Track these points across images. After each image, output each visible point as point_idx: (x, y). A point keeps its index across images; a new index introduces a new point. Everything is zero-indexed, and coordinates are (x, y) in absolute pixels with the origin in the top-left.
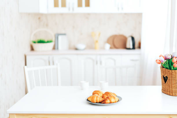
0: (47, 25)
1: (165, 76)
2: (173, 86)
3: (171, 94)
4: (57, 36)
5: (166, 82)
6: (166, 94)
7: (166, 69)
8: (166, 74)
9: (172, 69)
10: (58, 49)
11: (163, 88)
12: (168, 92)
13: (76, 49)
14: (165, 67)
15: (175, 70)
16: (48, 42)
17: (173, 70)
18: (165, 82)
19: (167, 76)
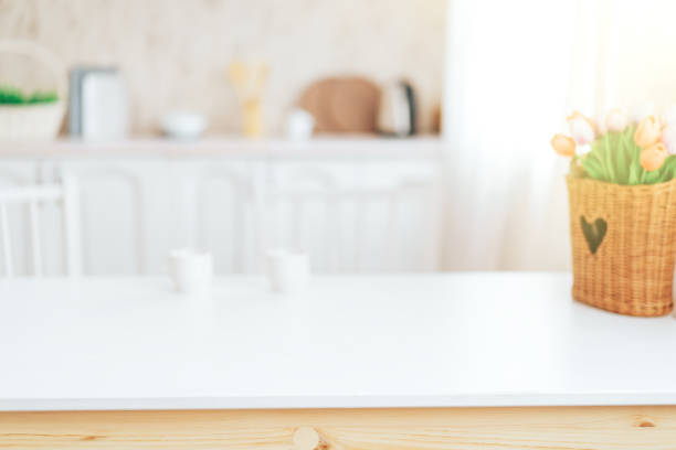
0: (33, 30)
1: (591, 220)
2: (635, 265)
3: (624, 307)
4: (77, 78)
5: (600, 250)
6: (595, 306)
7: (600, 185)
8: (600, 209)
9: (633, 177)
10: (80, 131)
11: (577, 278)
12: (608, 300)
13: (162, 134)
14: (592, 173)
15: (646, 183)
16: (35, 100)
17: (635, 184)
18: (593, 249)
19: (605, 218)
